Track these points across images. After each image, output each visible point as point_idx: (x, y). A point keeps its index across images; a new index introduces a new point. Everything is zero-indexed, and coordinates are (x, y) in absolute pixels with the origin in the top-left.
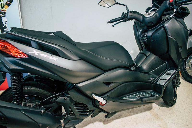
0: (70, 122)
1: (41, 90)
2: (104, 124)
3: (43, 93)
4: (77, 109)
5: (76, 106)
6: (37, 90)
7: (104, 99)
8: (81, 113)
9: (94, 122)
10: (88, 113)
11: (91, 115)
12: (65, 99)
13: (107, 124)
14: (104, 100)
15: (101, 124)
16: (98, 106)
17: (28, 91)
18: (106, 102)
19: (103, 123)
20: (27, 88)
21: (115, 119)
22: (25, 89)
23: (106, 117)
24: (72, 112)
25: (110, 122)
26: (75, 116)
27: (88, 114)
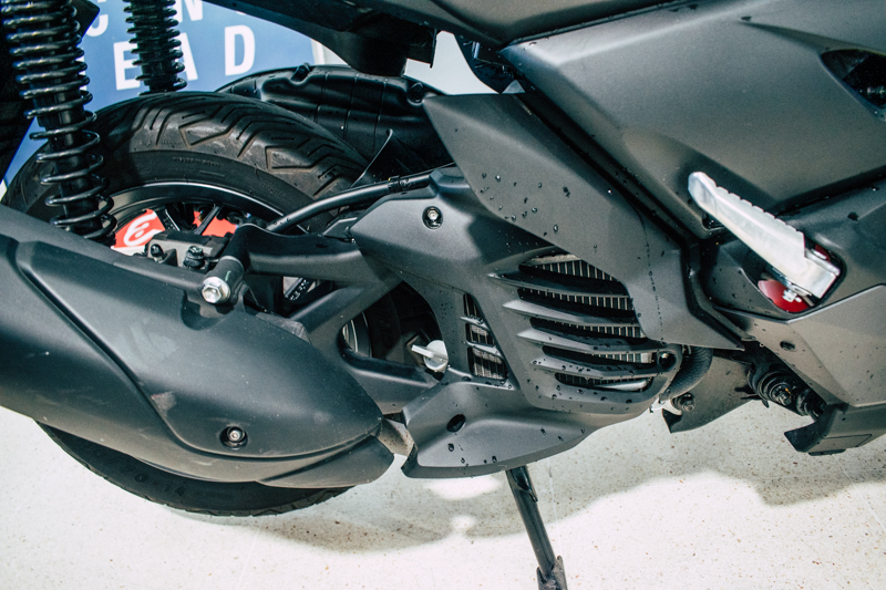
0: (465, 428)
1: (263, 145)
2: (767, 500)
3: (275, 173)
4: (537, 323)
5: (525, 295)
6: (230, 148)
7: (811, 244)
8: (572, 369)
9: (690, 473)
10: (641, 385)
11: (668, 405)
12: (433, 216)
13: (794, 501)
14: (817, 256)
15: (744, 495)
16: (744, 325)
17: (166, 148)
18: (833, 272)
19: (759, 491)
20: (157, 126)
21: (860, 478)
22: (146, 127)
23: (801, 440)
24: (493, 350)
25: (816, 489)
26: (515, 382)
27: (638, 391)
